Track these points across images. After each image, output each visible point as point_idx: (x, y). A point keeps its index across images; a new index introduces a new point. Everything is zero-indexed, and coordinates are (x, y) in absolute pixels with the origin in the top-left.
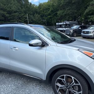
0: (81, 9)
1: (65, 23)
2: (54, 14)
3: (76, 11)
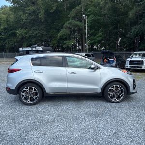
0: (52, 31)
1: (34, 49)
2: (10, 33)
3: (45, 33)
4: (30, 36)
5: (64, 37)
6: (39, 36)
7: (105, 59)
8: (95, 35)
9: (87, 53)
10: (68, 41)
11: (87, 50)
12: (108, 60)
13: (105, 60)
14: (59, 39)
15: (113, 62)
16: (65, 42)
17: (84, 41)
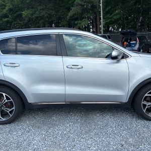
0: (61, 11)
2: (15, 15)
4: (37, 17)
5: (76, 17)
6: (47, 16)
7: (125, 41)
8: (111, 13)
9: (102, 34)
10: (80, 21)
11: (102, 32)
12: (129, 43)
13: (125, 43)
14: (69, 20)
15: (135, 46)
16: (76, 22)
17: (98, 20)
